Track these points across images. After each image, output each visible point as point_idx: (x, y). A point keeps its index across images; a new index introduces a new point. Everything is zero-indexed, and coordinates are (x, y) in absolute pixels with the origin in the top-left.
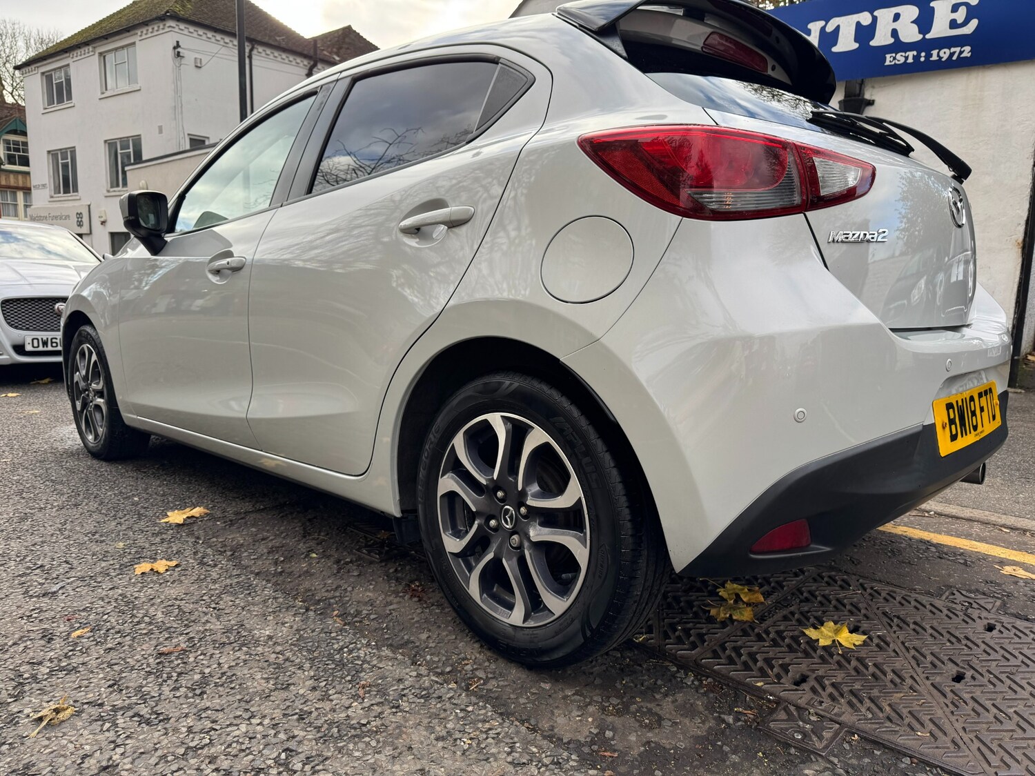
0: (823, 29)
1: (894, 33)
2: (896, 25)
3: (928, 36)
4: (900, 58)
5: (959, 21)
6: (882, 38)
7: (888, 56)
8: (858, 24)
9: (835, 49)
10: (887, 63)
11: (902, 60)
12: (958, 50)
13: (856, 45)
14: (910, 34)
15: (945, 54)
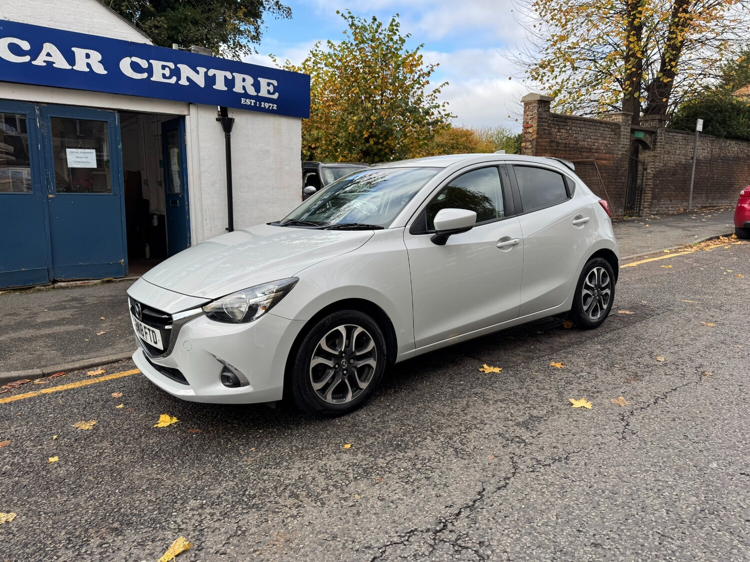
0: (206, 73)
1: (244, 88)
2: (244, 84)
3: (259, 94)
4: (248, 102)
5: (272, 91)
6: (238, 89)
7: (242, 99)
8: (225, 77)
9: (214, 87)
10: (242, 103)
11: (249, 103)
12: (272, 105)
13: (226, 89)
14: (251, 91)
15: (267, 105)
